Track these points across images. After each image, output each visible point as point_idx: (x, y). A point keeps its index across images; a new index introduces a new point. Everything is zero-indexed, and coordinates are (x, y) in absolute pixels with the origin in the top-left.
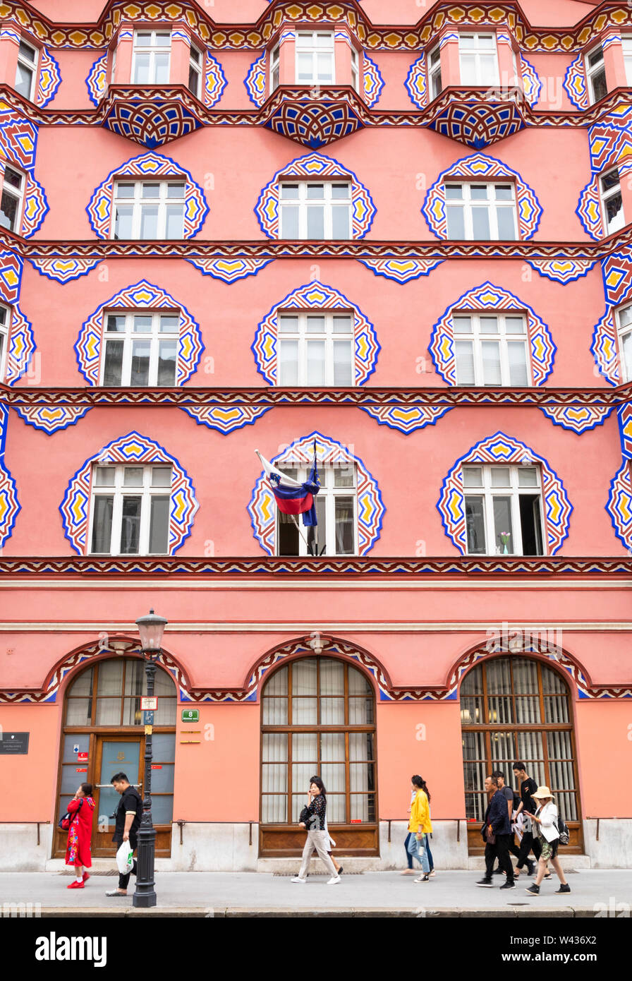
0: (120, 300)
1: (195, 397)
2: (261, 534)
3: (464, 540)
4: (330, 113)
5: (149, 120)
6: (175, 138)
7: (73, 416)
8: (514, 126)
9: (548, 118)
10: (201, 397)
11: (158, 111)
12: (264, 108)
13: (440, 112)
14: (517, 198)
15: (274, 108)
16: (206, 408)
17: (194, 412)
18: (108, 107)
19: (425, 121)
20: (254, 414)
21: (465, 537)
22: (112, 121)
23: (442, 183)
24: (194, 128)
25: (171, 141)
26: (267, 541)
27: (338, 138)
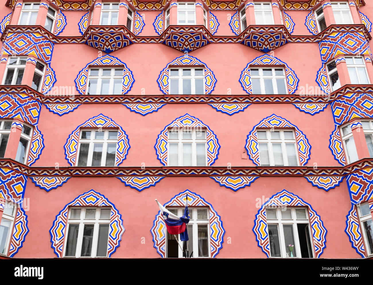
0: (88, 123)
1: (125, 172)
2: (157, 245)
3: (269, 249)
4: (194, 37)
5: (107, 41)
6: (119, 49)
7: (60, 182)
8: (282, 42)
9: (299, 38)
10: (128, 172)
11: (111, 37)
12: (162, 35)
13: (246, 37)
14: (286, 75)
15: (167, 35)
16: (130, 177)
17: (124, 179)
18: (88, 35)
19: (239, 40)
20: (155, 180)
21: (269, 247)
22: (89, 41)
23: (249, 68)
24: (129, 44)
25: (117, 50)
26: (161, 249)
27: (197, 48)
